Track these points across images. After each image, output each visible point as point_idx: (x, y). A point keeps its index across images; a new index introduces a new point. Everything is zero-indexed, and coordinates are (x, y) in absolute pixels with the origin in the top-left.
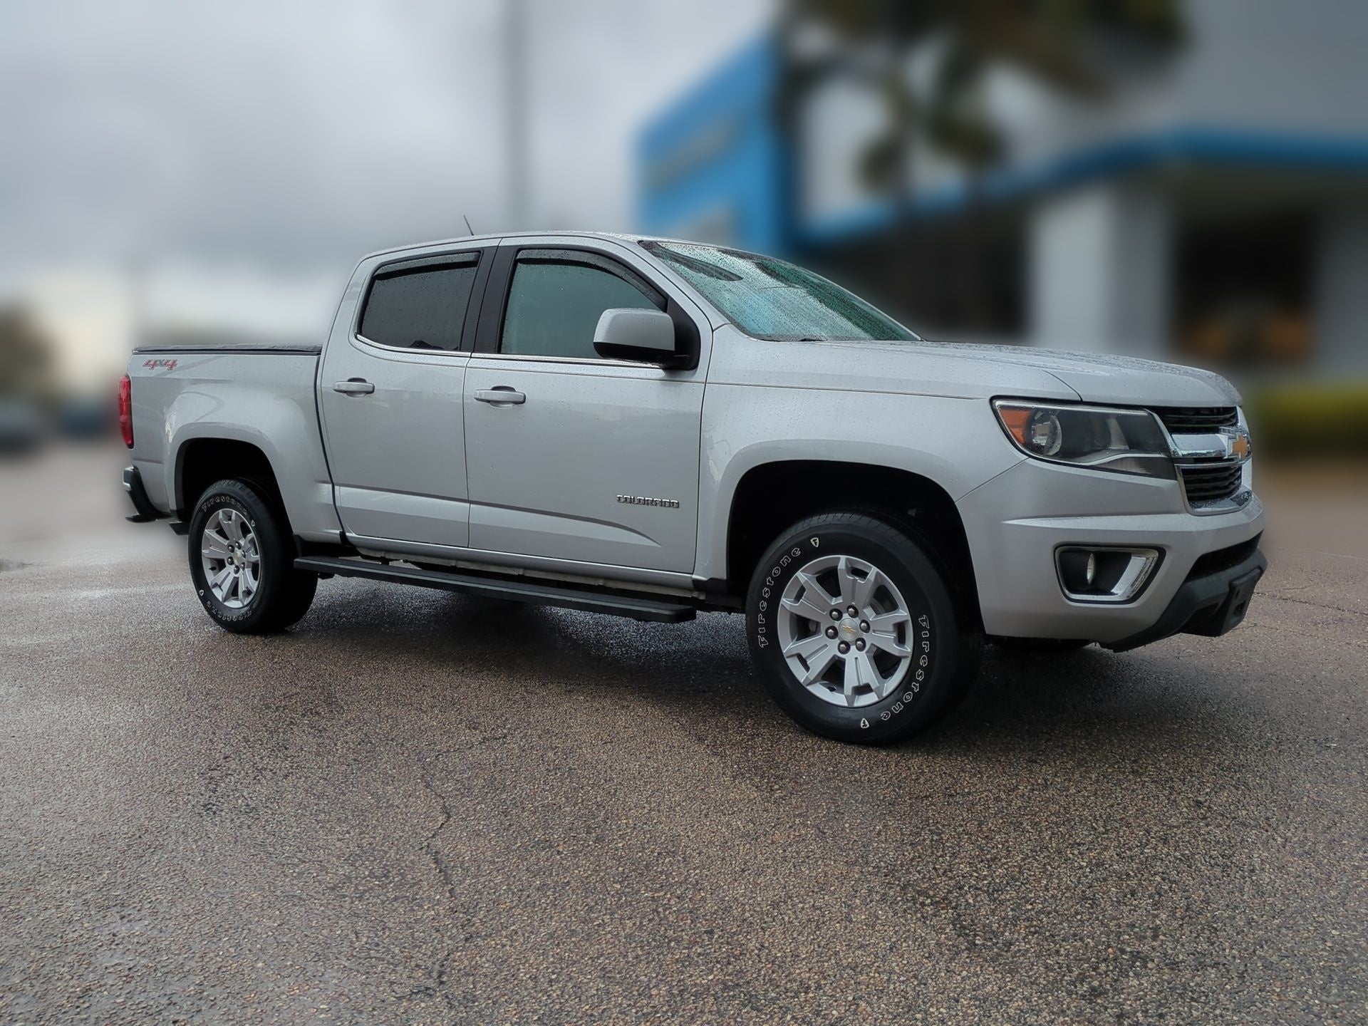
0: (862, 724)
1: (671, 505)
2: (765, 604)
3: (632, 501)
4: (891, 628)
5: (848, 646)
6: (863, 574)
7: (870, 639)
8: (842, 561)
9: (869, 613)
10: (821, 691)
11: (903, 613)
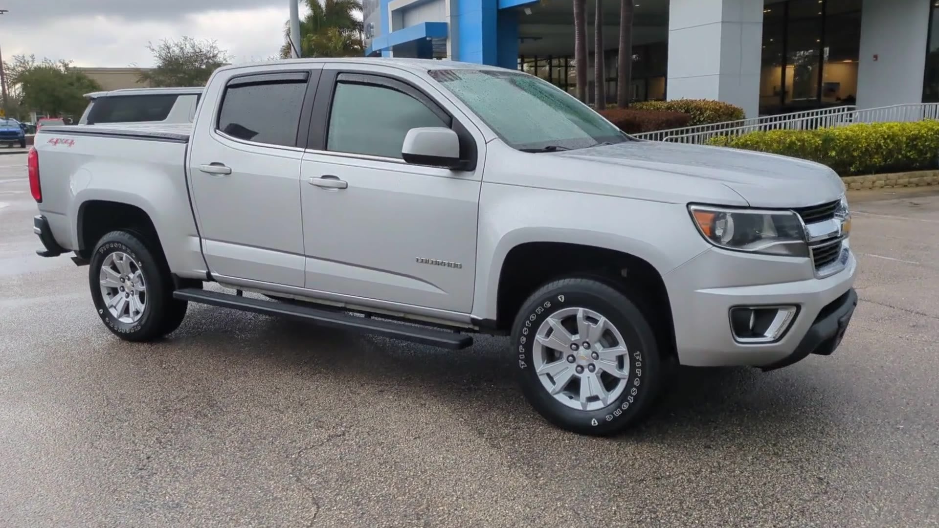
0: (593, 423)
1: (456, 266)
2: (525, 339)
3: (427, 262)
4: (614, 359)
5: (582, 368)
6: (595, 321)
7: (599, 365)
8: (580, 312)
9: (598, 347)
10: (563, 399)
11: (622, 348)
